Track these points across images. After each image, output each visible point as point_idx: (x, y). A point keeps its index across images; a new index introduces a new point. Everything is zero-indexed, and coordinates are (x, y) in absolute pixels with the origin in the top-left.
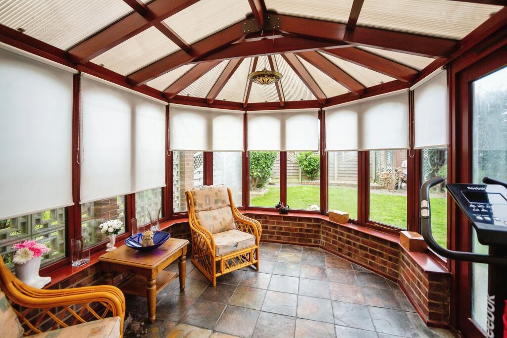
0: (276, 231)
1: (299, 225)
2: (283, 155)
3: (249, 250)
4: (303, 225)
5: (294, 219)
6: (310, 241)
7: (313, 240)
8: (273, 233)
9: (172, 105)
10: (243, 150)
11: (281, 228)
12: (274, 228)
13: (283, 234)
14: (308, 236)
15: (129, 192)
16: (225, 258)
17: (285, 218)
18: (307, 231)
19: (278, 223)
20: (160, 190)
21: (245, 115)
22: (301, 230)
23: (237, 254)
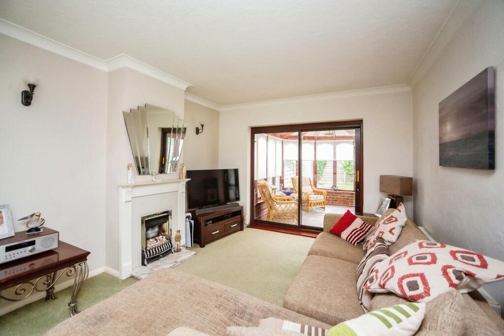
0: (331, 199)
1: (343, 196)
2: (335, 163)
3: (321, 201)
4: (345, 196)
5: (340, 193)
6: (349, 204)
7: (350, 203)
8: (330, 200)
9: (284, 140)
10: (314, 159)
11: (334, 198)
12: (330, 198)
13: (335, 201)
14: (348, 202)
15: (274, 176)
16: (313, 202)
17: (336, 193)
18: (348, 199)
19: (332, 195)
20: (272, 179)
21: (315, 143)
22: (344, 199)
23: (317, 202)
